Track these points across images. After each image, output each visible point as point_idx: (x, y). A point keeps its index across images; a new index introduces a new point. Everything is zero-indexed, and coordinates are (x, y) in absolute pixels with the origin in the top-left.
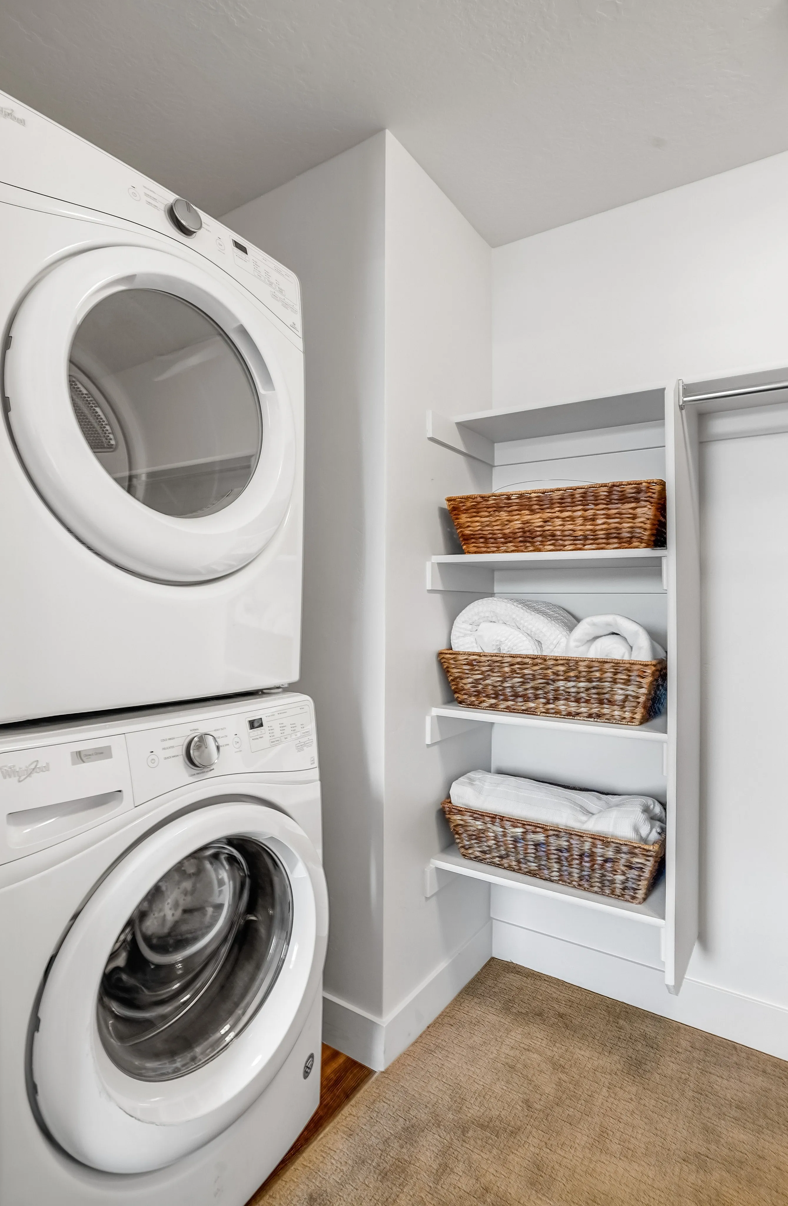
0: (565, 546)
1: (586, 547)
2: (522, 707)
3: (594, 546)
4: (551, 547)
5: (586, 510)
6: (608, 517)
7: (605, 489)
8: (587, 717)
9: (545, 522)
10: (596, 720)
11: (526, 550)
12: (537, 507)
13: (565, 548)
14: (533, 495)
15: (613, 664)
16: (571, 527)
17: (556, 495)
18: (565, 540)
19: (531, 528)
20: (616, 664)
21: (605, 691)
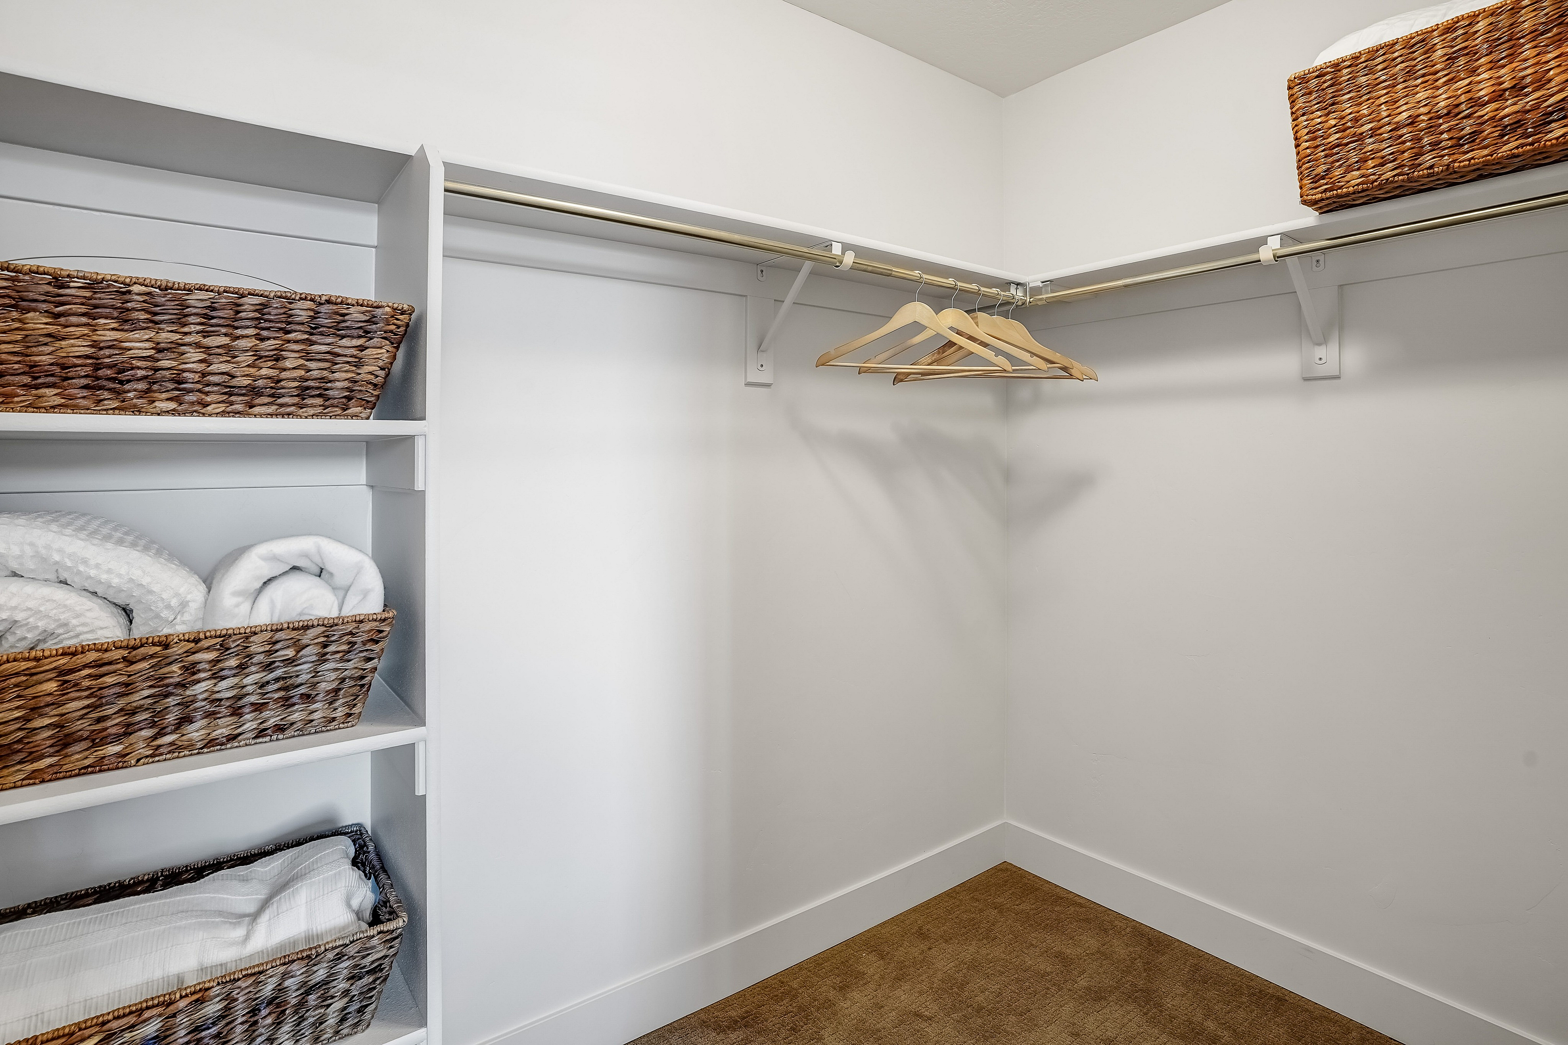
0: (206, 405)
1: (256, 410)
2: (85, 761)
3: (272, 409)
4: (172, 405)
5: (262, 340)
6: (308, 356)
7: (309, 304)
8: (254, 738)
9: (160, 351)
10: (274, 737)
11: (97, 407)
12: (143, 316)
13: (209, 408)
14: (136, 288)
15: (323, 629)
16: (224, 368)
17: (196, 299)
18: (207, 394)
19: (119, 358)
20: (329, 626)
21: (299, 680)
